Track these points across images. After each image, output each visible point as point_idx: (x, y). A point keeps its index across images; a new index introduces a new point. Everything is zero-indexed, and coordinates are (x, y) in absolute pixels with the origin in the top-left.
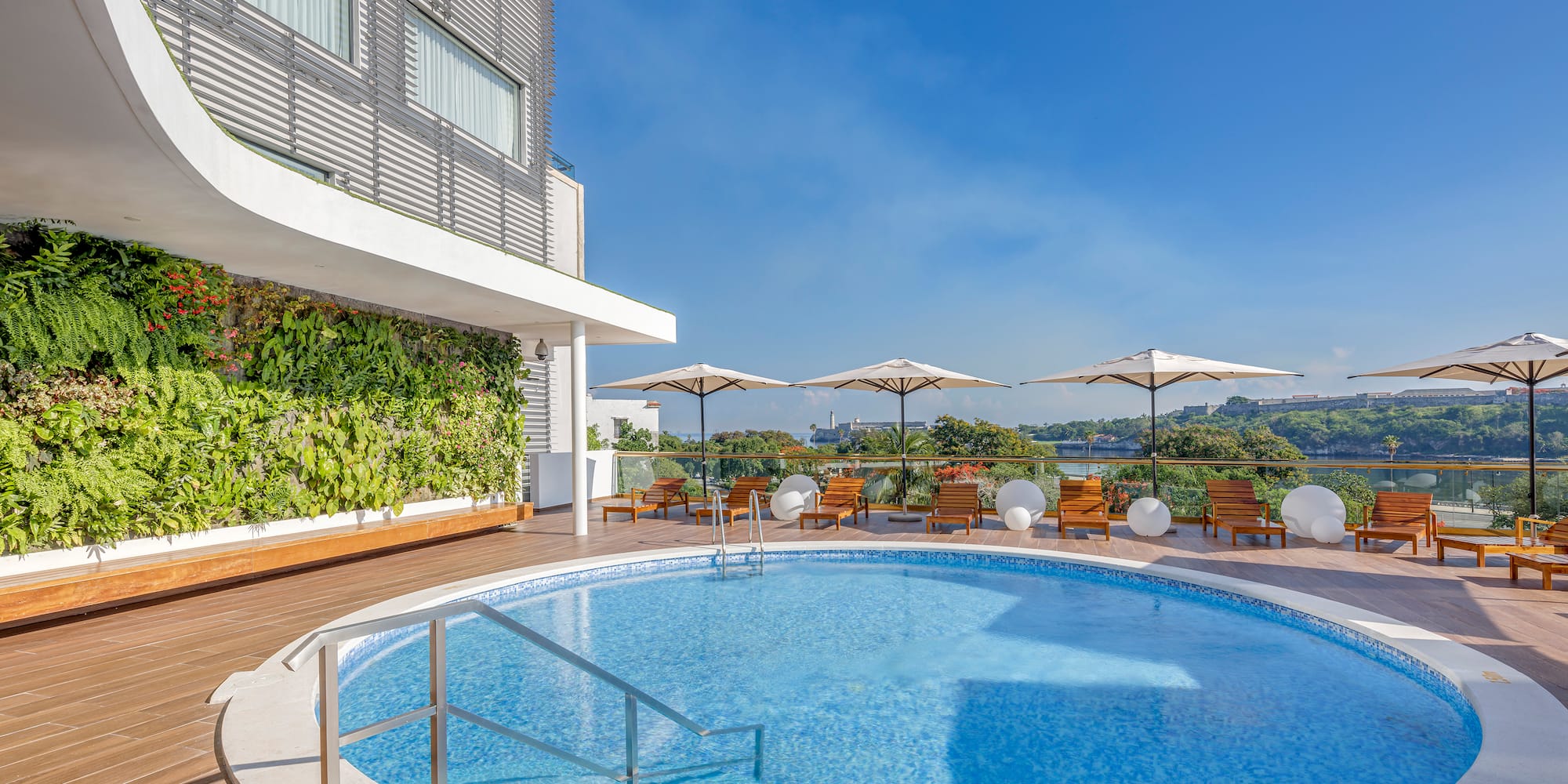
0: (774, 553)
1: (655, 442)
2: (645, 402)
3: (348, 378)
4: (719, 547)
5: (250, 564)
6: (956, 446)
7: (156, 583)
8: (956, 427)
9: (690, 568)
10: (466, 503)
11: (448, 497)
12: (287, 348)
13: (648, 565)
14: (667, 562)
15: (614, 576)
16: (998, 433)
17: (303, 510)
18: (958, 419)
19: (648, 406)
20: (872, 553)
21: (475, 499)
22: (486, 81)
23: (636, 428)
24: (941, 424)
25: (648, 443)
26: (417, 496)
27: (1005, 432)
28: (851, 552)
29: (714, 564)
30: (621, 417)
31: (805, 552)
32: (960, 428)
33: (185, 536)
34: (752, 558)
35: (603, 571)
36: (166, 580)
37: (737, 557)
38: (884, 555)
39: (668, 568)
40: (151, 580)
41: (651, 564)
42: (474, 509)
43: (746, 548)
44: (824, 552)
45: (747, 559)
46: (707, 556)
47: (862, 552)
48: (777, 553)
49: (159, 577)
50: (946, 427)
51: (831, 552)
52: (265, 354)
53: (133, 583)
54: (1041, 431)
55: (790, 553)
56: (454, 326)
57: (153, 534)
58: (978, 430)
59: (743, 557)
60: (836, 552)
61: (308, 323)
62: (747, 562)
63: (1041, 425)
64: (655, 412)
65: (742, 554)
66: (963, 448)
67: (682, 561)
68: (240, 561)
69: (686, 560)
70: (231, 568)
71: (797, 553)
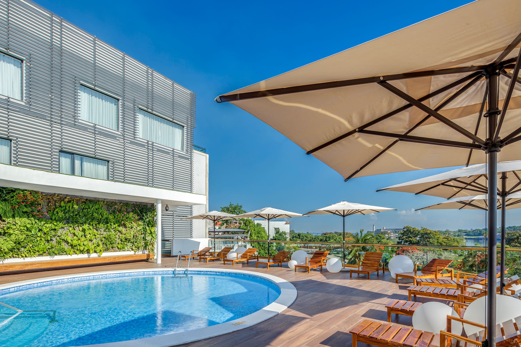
0: (193, 271)
1: (288, 237)
2: (285, 222)
3: (84, 218)
4: (187, 268)
5: (41, 266)
6: (411, 238)
7: (11, 269)
8: (412, 231)
9: (166, 274)
10: (132, 253)
11: (124, 251)
12: (62, 211)
13: (151, 272)
14: (158, 272)
15: (138, 275)
16: (430, 233)
17: (68, 253)
18: (413, 227)
19: (286, 224)
20: (222, 273)
21: (135, 252)
22: (171, 127)
23: (281, 231)
24: (405, 230)
25: (285, 236)
26: (113, 250)
27: (434, 233)
28: (216, 272)
29: (174, 273)
30: (277, 227)
31: (202, 271)
32: (413, 231)
33: (29, 258)
34: (186, 272)
35: (134, 273)
36: (13, 268)
37: (181, 272)
38: (225, 274)
39: (158, 274)
40: (9, 268)
41: (152, 272)
42: (135, 254)
43: (184, 269)
44: (208, 272)
45: (185, 272)
46: (172, 271)
47: (219, 272)
48: (194, 271)
49: (12, 267)
50: (407, 230)
51: (210, 272)
52: (55, 212)
53: (4, 268)
54: (469, 232)
55: (198, 271)
56: (128, 202)
57: (19, 257)
58: (422, 232)
59: (184, 272)
60: (212, 272)
61: (70, 204)
62: (184, 274)
63: (469, 229)
64: (288, 226)
65: (183, 271)
66: (414, 239)
67: (163, 272)
68: (38, 265)
69: (164, 272)
70: (35, 266)
71: (200, 271)
